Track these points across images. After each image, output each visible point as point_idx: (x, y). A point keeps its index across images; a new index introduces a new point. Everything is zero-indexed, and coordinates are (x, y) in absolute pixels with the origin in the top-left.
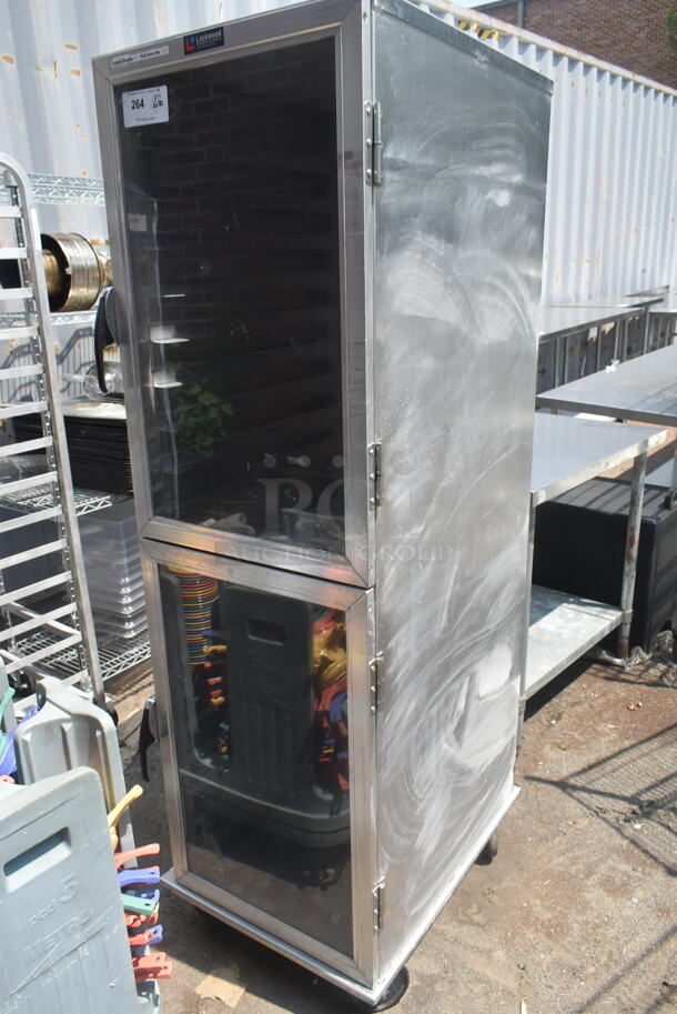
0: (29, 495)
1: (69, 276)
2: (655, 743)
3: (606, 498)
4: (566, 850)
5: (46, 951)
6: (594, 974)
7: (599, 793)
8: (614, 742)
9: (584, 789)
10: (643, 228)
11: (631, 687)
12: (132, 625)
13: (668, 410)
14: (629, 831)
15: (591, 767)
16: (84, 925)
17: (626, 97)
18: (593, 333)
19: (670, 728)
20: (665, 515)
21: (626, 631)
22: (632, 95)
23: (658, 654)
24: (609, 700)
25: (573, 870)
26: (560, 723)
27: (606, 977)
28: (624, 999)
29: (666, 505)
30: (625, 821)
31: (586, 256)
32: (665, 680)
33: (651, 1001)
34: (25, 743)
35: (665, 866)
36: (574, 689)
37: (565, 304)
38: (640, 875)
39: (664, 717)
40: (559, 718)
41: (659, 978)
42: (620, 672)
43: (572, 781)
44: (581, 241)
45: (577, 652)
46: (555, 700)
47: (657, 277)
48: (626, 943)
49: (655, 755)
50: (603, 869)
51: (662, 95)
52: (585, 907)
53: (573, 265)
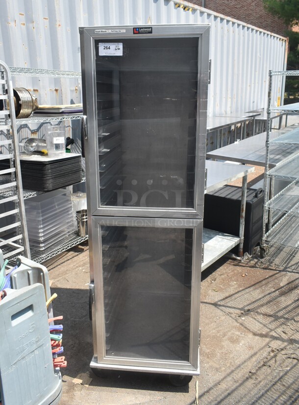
0: (2, 192)
1: (21, 105)
2: (252, 289)
3: (233, 193)
4: (216, 328)
5: (24, 350)
6: (225, 370)
7: (230, 307)
8: (236, 288)
9: (223, 306)
10: (253, 85)
11: (243, 268)
12: (43, 245)
13: (256, 159)
14: (240, 320)
15: (226, 298)
16: (37, 342)
17: (244, 33)
18: (233, 127)
19: (258, 283)
20: (255, 200)
21: (242, 246)
22: (246, 32)
23: (254, 255)
24: (235, 273)
25: (218, 335)
26: (215, 282)
27: (229, 371)
28: (235, 378)
29: (256, 196)
30: (239, 317)
31: (229, 96)
32: (257, 265)
33: (245, 378)
34: (15, 277)
35: (253, 332)
36: (222, 269)
37: (221, 116)
38: (243, 336)
39: (255, 279)
40: (215, 280)
41: (248, 370)
42: (239, 262)
43: (219, 303)
44: (227, 90)
45: (221, 254)
46: (214, 273)
47: (259, 104)
48: (237, 359)
49: (251, 293)
50: (229, 334)
51: (259, 32)
52: (222, 347)
53: (224, 100)
